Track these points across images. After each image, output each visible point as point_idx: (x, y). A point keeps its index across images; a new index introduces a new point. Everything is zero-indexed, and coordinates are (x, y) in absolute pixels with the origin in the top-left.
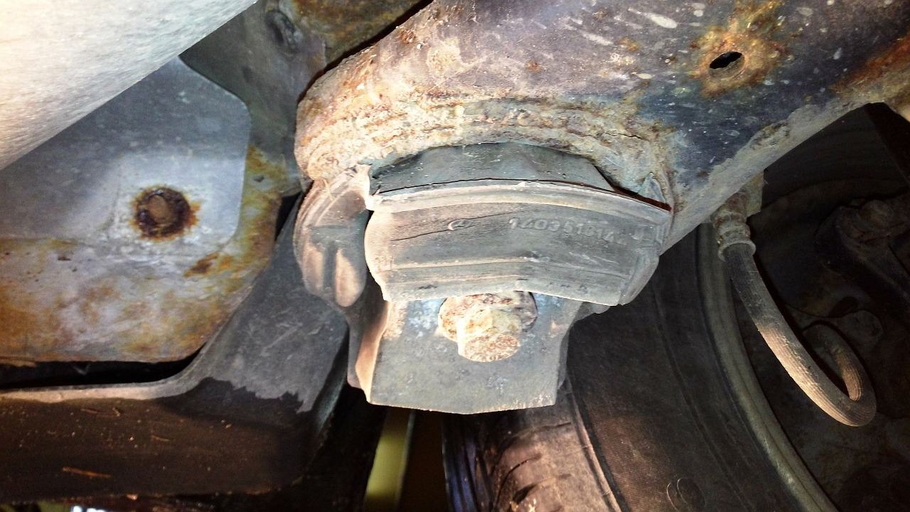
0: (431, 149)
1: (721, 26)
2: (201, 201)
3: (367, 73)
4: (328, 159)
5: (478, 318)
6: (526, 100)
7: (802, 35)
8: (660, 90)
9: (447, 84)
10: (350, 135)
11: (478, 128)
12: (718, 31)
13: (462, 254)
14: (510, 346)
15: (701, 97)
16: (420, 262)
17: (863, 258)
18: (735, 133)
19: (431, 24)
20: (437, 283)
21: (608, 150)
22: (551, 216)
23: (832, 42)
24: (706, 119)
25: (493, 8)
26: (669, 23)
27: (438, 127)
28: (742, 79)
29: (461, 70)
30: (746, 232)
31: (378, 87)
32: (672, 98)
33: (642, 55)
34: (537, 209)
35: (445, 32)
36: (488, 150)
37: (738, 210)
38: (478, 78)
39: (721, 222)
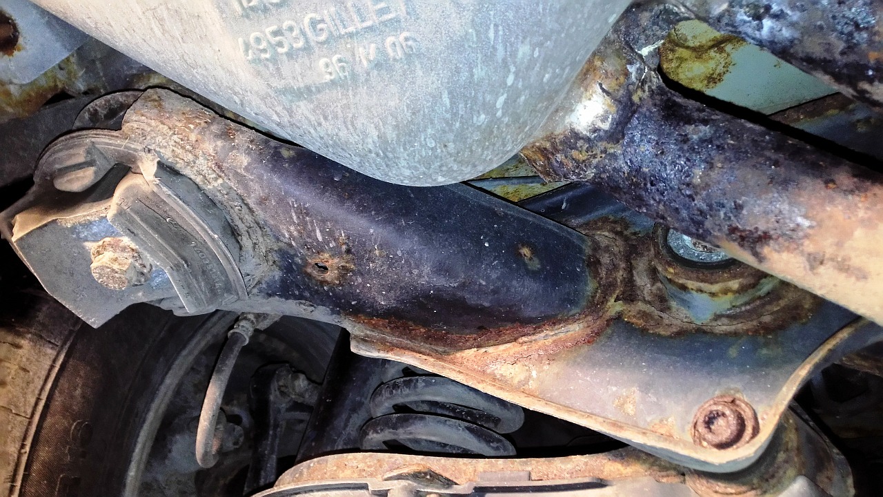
0: (190, 179)
1: (332, 256)
2: (24, 48)
3: (200, 124)
4: (142, 133)
5: (121, 259)
6: (247, 205)
7: (351, 285)
8: (292, 252)
9: (228, 168)
10: (165, 136)
11: (218, 194)
12: (330, 256)
13: (161, 235)
14: (119, 285)
15: (301, 269)
16: (142, 220)
17: (272, 398)
18: (297, 293)
19: (246, 141)
20: (138, 234)
21: (251, 251)
22: (210, 257)
23: (356, 297)
24: (294, 278)
25: (274, 166)
26: (320, 239)
27: (205, 177)
28: (320, 278)
29: (239, 171)
30: (250, 333)
31: (199, 137)
32: (292, 259)
33: (301, 236)
34: (208, 248)
35: (248, 152)
36: (209, 203)
37: (257, 321)
38: (240, 179)
39: (245, 319)
